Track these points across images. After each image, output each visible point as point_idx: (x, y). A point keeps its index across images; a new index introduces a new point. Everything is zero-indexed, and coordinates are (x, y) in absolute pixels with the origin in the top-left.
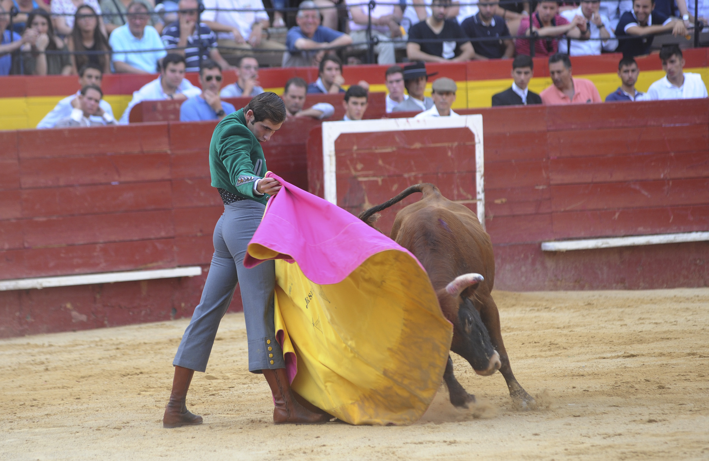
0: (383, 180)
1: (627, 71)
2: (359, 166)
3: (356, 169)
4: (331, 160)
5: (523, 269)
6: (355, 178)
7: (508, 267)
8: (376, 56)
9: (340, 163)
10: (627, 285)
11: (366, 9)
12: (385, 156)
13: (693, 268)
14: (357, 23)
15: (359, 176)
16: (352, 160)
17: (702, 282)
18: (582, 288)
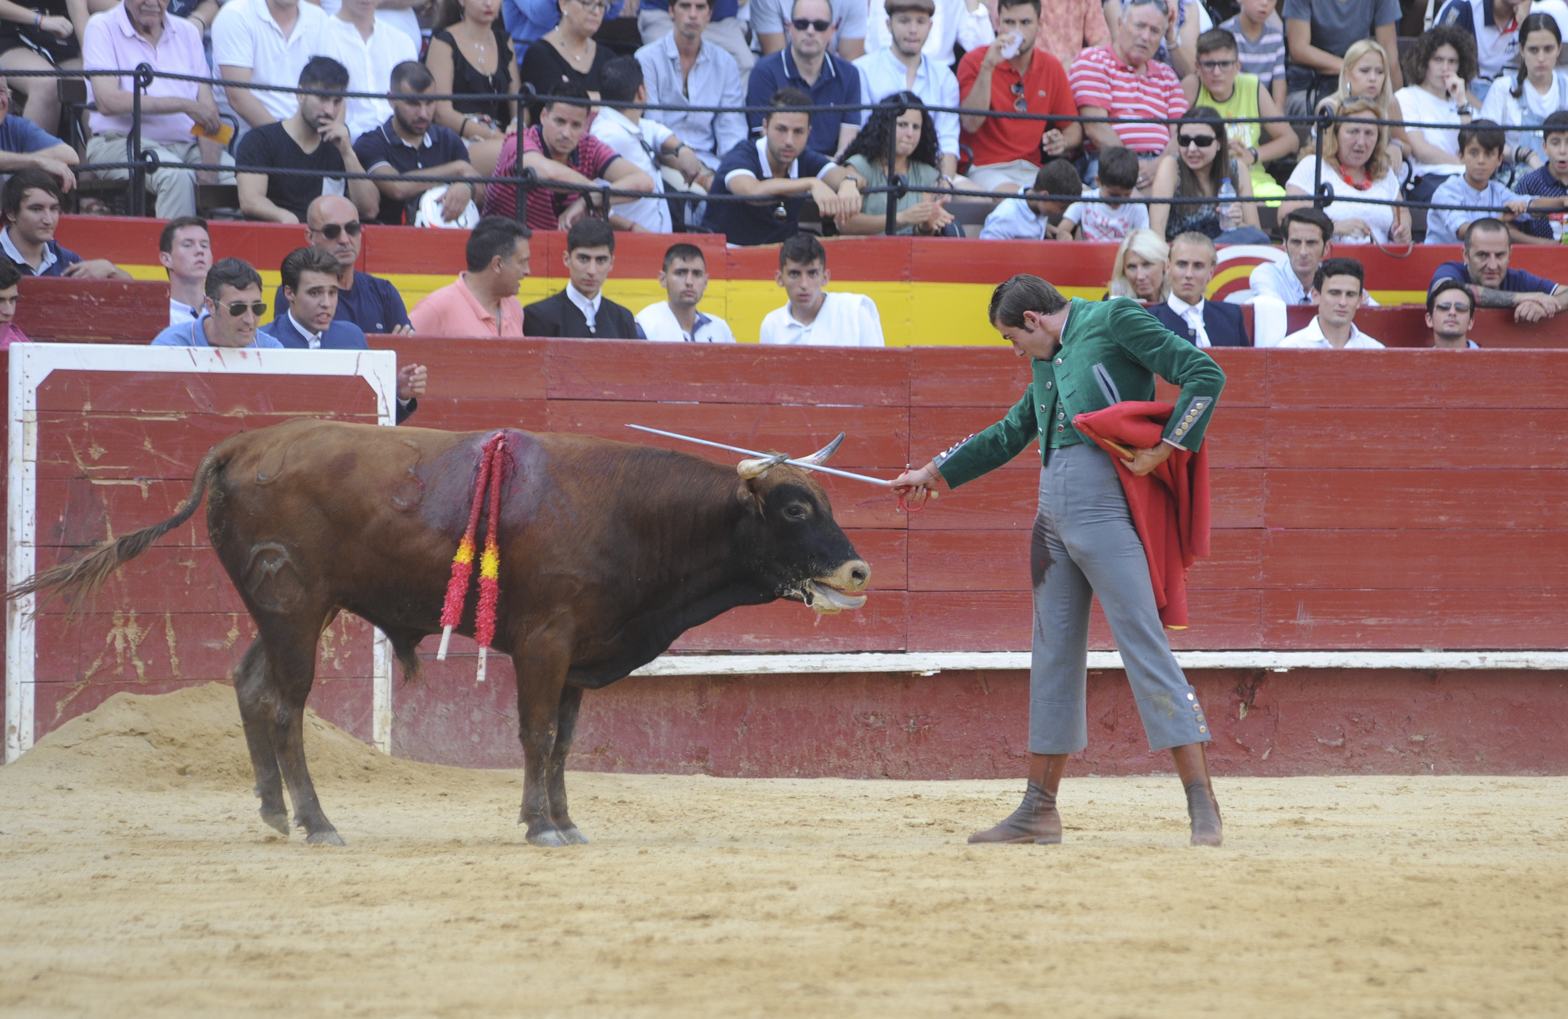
0: (151, 488)
1: (682, 272)
2: (96, 452)
3: (87, 458)
4: (26, 432)
5: (477, 716)
6: (84, 477)
7: (441, 709)
8: (152, 198)
9: (49, 442)
10: (711, 764)
11: (128, 82)
12: (159, 431)
13: (859, 733)
14: (109, 113)
15: (95, 475)
16: (78, 436)
17: (878, 766)
18: (609, 767)
